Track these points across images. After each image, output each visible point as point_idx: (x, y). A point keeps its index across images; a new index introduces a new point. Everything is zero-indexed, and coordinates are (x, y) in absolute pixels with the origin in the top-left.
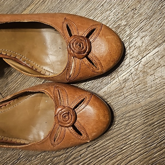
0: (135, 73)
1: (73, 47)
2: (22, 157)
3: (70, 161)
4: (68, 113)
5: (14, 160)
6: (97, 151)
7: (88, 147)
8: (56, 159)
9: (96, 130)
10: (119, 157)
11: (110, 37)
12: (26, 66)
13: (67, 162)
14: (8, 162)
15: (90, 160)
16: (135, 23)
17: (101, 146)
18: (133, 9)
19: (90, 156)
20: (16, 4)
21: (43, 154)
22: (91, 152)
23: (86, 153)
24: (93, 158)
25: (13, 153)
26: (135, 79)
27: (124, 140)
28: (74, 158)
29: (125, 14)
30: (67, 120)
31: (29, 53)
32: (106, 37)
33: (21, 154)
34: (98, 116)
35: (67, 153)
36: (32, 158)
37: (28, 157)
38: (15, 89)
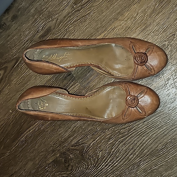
0: (174, 74)
1: (137, 59)
2: (99, 130)
3: (132, 132)
4: (134, 99)
5: (93, 132)
6: (150, 124)
7: (144, 122)
8: (122, 130)
9: (151, 110)
10: (165, 128)
11: (160, 53)
12: (104, 71)
13: (129, 132)
14: (89, 134)
15: (145, 130)
16: (175, 43)
17: (152, 121)
18: (173, 35)
19: (146, 128)
20: (94, 31)
21: (113, 128)
22: (146, 125)
23: (143, 126)
24: (148, 129)
25: (92, 128)
26: (175, 78)
27: (168, 116)
28: (135, 130)
29: (168, 37)
30: (134, 103)
31: (106, 62)
32: (157, 53)
33: (98, 128)
34: (152, 101)
35: (130, 126)
36: (105, 130)
37: (103, 130)
38: (94, 86)
